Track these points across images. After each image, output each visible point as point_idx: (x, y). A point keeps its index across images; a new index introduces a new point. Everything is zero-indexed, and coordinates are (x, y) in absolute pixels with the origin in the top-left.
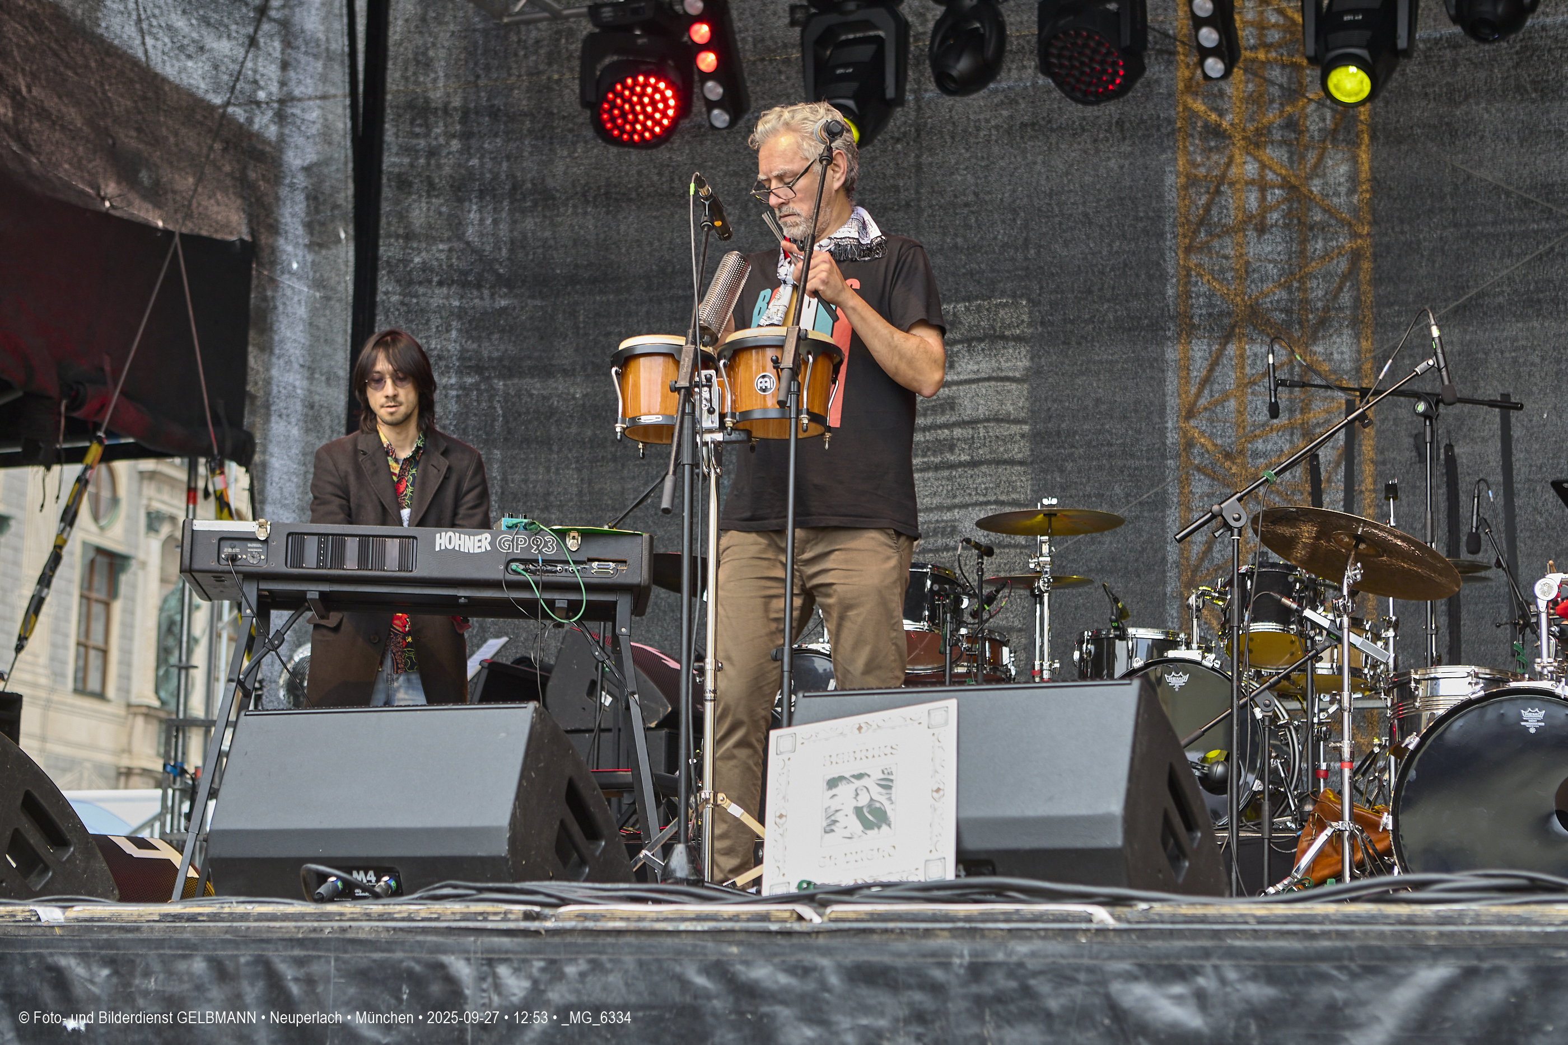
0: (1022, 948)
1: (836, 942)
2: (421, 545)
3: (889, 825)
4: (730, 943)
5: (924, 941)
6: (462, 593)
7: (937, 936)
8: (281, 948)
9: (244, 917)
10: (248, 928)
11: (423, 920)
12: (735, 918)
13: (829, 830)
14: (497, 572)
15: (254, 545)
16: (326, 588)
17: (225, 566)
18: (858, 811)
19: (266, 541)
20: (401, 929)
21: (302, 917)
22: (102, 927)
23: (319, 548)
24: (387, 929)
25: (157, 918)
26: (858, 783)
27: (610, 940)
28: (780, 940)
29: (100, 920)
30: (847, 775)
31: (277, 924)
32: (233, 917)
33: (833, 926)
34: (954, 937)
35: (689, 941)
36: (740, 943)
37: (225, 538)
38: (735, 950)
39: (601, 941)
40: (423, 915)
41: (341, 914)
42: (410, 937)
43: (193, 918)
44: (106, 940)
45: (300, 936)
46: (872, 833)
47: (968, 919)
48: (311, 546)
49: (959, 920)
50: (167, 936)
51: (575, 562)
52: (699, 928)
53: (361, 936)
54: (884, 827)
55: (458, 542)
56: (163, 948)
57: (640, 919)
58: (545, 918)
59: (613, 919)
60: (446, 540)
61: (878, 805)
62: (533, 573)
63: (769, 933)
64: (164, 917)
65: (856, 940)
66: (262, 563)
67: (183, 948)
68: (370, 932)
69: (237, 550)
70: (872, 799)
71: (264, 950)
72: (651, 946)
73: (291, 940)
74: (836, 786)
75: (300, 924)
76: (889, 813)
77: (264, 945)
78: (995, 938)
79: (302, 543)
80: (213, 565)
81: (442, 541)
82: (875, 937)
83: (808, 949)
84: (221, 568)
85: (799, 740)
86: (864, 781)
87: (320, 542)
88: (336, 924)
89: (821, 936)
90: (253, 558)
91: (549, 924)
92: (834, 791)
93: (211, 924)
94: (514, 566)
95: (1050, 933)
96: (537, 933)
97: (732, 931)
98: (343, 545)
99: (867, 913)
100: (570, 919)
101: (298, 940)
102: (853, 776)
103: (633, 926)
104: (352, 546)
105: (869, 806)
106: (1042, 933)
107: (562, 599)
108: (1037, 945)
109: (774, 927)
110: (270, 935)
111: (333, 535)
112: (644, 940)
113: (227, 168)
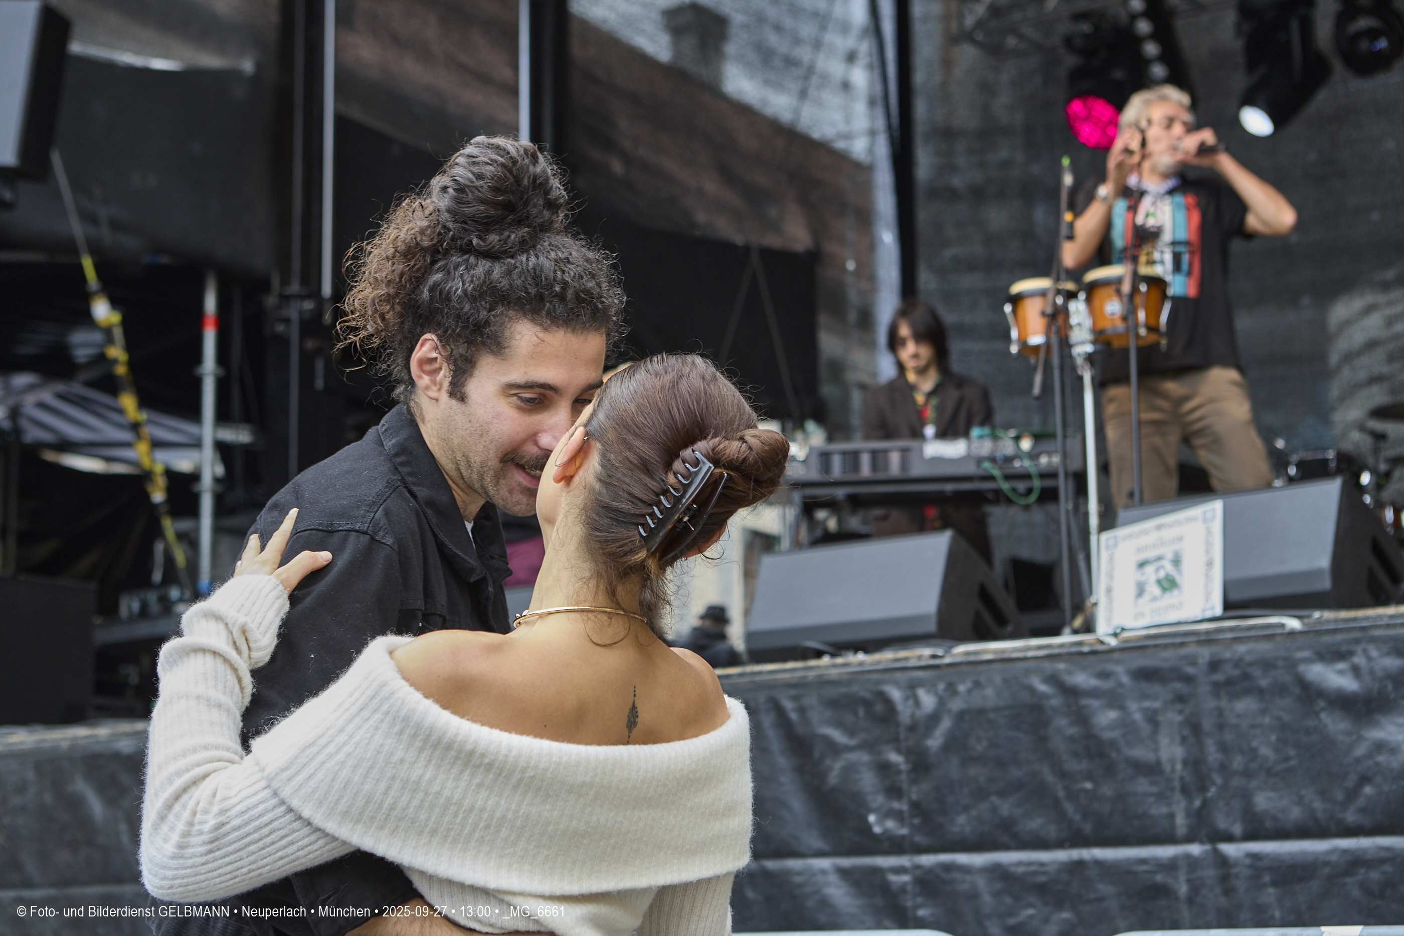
1: (1125, 655)
2: (914, 454)
3: (1179, 589)
4: (1059, 662)
5: (1179, 650)
6: (947, 487)
7: (1188, 646)
8: (783, 691)
11: (870, 664)
12: (1062, 646)
13: (1139, 596)
14: (970, 469)
16: (850, 490)
18: (1159, 582)
20: (856, 672)
21: (793, 670)
23: (842, 462)
24: (846, 673)
26: (1157, 564)
27: (985, 667)
28: (1091, 658)
30: (1151, 559)
31: (782, 675)
33: (1123, 645)
34: (1199, 645)
36: (1065, 662)
39: (979, 668)
40: (870, 661)
41: (820, 665)
42: (861, 677)
45: (793, 682)
46: (1168, 595)
47: (1208, 632)
48: (836, 461)
52: (1039, 654)
53: (832, 678)
54: (1175, 592)
57: (1003, 652)
58: (946, 657)
59: (985, 653)
61: (1171, 576)
62: (997, 468)
63: (1083, 653)
65: (1139, 653)
66: (803, 476)
68: (837, 676)
70: (1167, 573)
71: (772, 693)
72: (1010, 668)
73: (789, 685)
74: (1144, 567)
75: (795, 674)
76: (1179, 581)
77: (773, 690)
78: (1225, 643)
79: (830, 459)
82: (1149, 650)
83: (1108, 661)
85: (1120, 538)
86: (1162, 563)
87: (842, 458)
88: (816, 673)
89: (1116, 652)
91: (947, 660)
92: (1143, 570)
94: (983, 464)
95: (1259, 638)
96: (939, 667)
97: (1060, 654)
98: (859, 458)
99: (1145, 635)
100: (960, 656)
101: (794, 685)
102: (1155, 559)
104: (865, 459)
105: (1166, 577)
106: (1254, 638)
107: (1021, 486)
108: (1251, 646)
109: (1086, 649)
110: (776, 683)
111: (851, 451)
113: (794, 196)
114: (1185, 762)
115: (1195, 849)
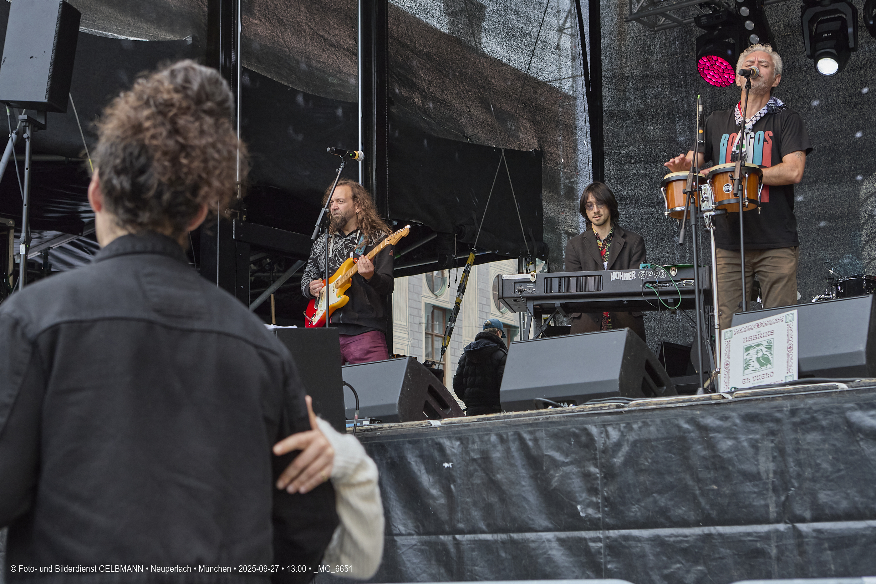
0: (810, 401)
1: (738, 406)
2: (603, 279)
3: (770, 364)
4: (696, 410)
5: (772, 402)
6: (625, 299)
7: (777, 400)
8: (523, 428)
9: (509, 417)
10: (511, 421)
11: (578, 412)
12: (698, 400)
13: (746, 368)
14: (639, 288)
15: (530, 284)
16: (563, 301)
17: (518, 294)
18: (758, 359)
19: (535, 282)
20: (569, 416)
21: (531, 415)
22: (455, 426)
23: (559, 284)
24: (564, 417)
25: (476, 420)
26: (758, 348)
27: (650, 413)
28: (716, 407)
29: (455, 423)
30: (753, 345)
31: (522, 419)
32: (505, 417)
33: (736, 399)
34: (784, 400)
35: (680, 410)
36: (700, 410)
37: (517, 282)
38: (698, 412)
39: (646, 413)
40: (577, 410)
41: (546, 412)
42: (572, 419)
43: (489, 419)
44: (457, 430)
45: (531, 422)
46: (763, 368)
47: (789, 392)
48: (555, 282)
49: (786, 393)
50: (480, 427)
51: (675, 281)
52: (684, 405)
53: (554, 420)
54: (769, 366)
55: (621, 276)
56: (479, 432)
57: (661, 404)
58: (626, 407)
59: (651, 405)
60: (616, 275)
61: (766, 356)
62: (656, 287)
63: (711, 404)
64: (478, 420)
65: (745, 404)
66: (534, 292)
67: (486, 431)
68: (557, 418)
69: (523, 287)
70: (763, 354)
71: (517, 429)
72: (666, 414)
73: (527, 424)
74: (749, 350)
75: (530, 418)
76: (771, 359)
77: (517, 427)
78: (800, 398)
79: (551, 281)
80: (513, 295)
81: (614, 276)
82: (753, 402)
83: (726, 410)
84: (516, 296)
85: (734, 333)
86: (760, 347)
87: (559, 281)
88: (544, 417)
89: (732, 404)
90: (530, 290)
91: (626, 409)
92: (748, 352)
93: (497, 421)
94: (647, 285)
95: (821, 395)
96: (621, 412)
97: (697, 405)
98: (569, 281)
99: (749, 393)
100: (634, 406)
101: (530, 424)
102: (756, 345)
103: (658, 406)
104: (573, 281)
105: (762, 357)
106: (818, 395)
107: (670, 299)
108: (816, 400)
109: (713, 402)
110: (519, 423)
111: (564, 277)
112: (663, 412)
113: (526, 116)
114: (775, 473)
115: (781, 527)
